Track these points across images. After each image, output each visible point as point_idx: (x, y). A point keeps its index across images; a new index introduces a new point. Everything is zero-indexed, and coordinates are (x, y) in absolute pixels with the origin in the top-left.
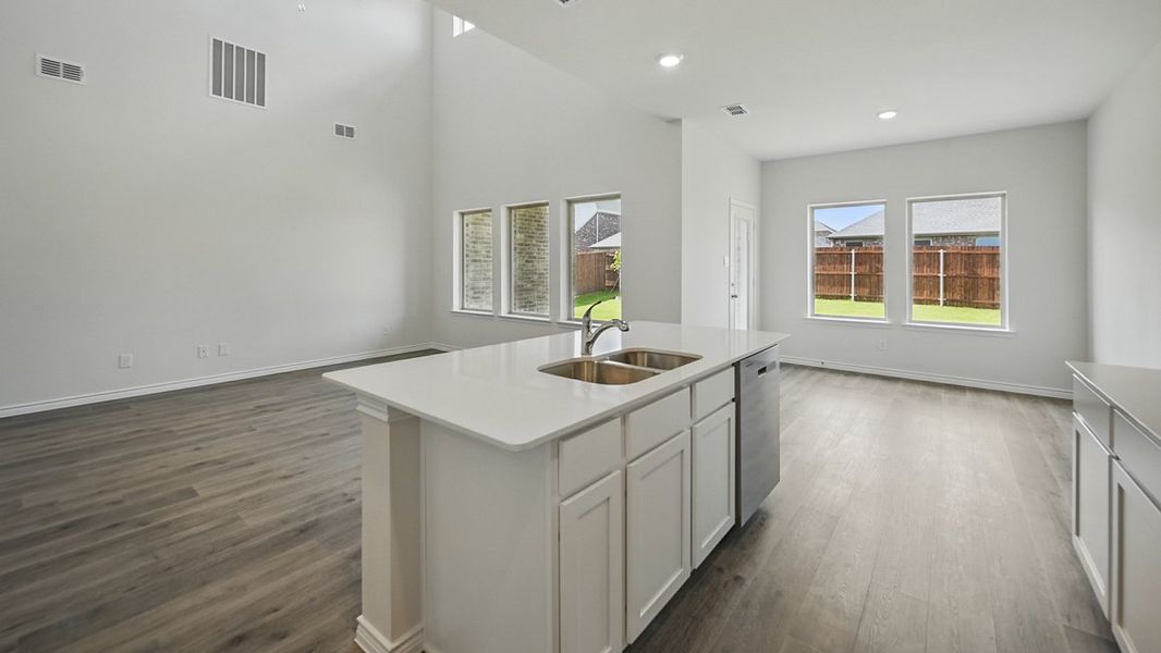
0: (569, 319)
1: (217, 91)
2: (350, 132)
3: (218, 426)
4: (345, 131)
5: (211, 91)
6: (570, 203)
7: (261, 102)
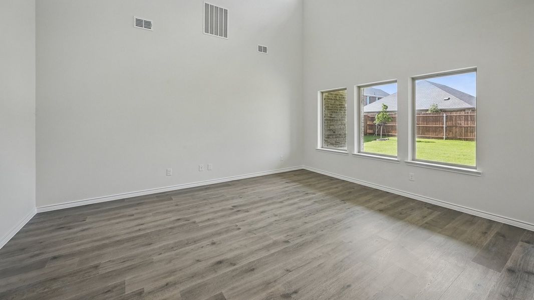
0: (413, 160)
1: (207, 31)
2: (265, 50)
3: (219, 221)
4: (263, 49)
5: (204, 31)
6: (414, 79)
7: (226, 36)
